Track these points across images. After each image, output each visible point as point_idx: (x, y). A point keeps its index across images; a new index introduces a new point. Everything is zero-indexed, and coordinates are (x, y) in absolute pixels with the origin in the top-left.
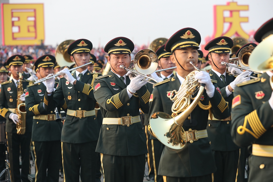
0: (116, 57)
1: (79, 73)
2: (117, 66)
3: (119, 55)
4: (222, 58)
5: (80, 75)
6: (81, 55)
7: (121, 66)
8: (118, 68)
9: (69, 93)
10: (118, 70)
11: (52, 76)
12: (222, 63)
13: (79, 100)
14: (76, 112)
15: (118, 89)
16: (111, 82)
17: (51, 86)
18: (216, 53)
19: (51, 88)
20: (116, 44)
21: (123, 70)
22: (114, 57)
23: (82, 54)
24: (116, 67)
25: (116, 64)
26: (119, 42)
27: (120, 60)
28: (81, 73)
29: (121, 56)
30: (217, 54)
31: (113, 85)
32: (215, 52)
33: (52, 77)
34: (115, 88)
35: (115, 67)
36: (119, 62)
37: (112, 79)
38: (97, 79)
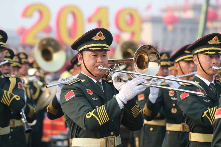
0: (93, 54)
2: (95, 67)
3: (97, 52)
4: (214, 60)
7: (100, 67)
8: (96, 70)
10: (96, 72)
12: (214, 67)
15: (97, 99)
16: (88, 90)
18: (207, 54)
20: (94, 37)
21: (101, 73)
22: (91, 55)
24: (94, 69)
25: (94, 65)
26: (97, 34)
27: (99, 59)
29: (100, 54)
30: (208, 56)
31: (90, 94)
32: (206, 52)
34: (93, 97)
35: (92, 68)
36: (97, 61)
37: (87, 85)
38: (68, 85)
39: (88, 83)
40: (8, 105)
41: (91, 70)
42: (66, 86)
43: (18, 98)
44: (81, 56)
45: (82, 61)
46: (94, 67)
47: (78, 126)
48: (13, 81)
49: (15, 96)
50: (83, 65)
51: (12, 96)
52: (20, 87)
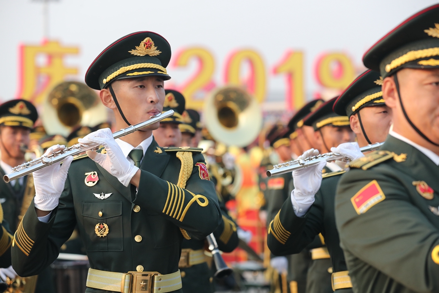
1: (131, 148)
5: (133, 156)
6: (141, 86)
9: (101, 213)
11: (62, 152)
13: (138, 239)
14: (128, 277)
17: (54, 187)
19: (52, 194)
22: (423, 81)
23: (145, 82)
28: (137, 148)
33: (60, 156)
37: (415, 171)
38: (361, 168)
39: (416, 164)
40: (181, 220)
41: (425, 125)
42: (354, 172)
43: (202, 201)
44: (392, 85)
45: (394, 98)
46: (433, 116)
47: (392, 281)
48: (186, 159)
49: (196, 197)
50: (397, 112)
51: (188, 197)
52: (203, 174)
